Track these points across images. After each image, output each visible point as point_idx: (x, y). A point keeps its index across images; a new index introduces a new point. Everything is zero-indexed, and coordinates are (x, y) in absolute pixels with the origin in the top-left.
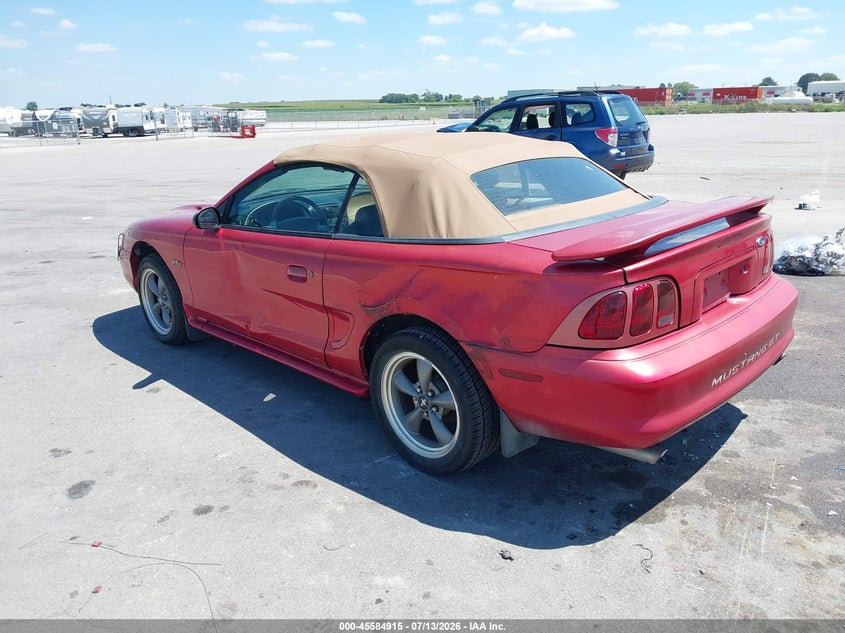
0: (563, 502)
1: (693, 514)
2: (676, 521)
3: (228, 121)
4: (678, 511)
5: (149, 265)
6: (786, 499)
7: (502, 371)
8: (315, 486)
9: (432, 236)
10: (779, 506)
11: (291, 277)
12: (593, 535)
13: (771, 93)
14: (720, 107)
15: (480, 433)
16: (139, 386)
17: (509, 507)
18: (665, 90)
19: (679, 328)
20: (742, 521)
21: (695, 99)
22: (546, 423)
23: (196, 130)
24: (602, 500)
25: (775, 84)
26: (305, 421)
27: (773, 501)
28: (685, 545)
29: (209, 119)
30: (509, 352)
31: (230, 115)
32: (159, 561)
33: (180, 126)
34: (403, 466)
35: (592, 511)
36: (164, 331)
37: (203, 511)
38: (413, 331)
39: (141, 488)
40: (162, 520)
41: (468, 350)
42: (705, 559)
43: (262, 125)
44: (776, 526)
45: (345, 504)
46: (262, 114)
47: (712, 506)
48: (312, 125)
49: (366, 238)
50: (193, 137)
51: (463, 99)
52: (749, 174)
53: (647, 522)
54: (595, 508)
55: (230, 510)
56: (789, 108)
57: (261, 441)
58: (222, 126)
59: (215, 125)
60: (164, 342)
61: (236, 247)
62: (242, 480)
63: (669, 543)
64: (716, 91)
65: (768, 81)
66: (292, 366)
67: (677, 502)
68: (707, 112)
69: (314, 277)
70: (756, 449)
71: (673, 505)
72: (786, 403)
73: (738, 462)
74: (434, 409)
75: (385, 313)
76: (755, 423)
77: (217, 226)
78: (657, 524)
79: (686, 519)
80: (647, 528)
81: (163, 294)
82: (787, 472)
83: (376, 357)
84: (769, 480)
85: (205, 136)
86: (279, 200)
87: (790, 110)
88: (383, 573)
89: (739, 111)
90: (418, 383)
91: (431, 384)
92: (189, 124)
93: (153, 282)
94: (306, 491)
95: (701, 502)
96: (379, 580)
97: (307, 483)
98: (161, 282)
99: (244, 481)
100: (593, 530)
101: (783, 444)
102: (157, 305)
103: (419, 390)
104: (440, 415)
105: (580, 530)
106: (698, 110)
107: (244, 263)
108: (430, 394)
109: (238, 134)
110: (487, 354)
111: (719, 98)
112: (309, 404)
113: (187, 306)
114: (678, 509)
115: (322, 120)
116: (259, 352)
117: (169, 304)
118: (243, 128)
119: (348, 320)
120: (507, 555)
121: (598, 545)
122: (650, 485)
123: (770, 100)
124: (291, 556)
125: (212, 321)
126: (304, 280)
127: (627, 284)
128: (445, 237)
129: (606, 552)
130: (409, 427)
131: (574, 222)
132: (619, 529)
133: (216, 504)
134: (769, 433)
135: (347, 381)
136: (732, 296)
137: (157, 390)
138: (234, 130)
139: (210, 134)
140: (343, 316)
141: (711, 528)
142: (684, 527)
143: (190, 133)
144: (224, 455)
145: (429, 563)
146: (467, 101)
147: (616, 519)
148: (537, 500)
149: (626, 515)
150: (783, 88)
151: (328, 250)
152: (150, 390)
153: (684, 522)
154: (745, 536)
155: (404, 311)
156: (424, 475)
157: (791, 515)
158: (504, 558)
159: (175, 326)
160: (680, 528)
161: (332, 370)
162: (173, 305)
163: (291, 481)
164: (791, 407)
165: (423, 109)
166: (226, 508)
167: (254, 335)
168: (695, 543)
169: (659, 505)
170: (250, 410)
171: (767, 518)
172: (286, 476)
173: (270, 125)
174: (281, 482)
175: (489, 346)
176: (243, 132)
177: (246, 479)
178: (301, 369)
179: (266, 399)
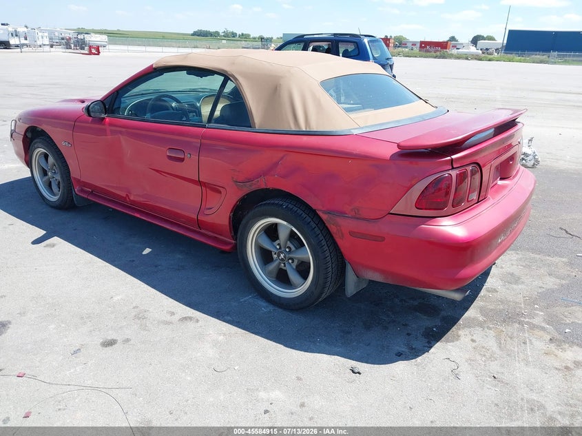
0: (386, 328)
1: (478, 334)
2: (468, 339)
3: (78, 41)
4: (467, 333)
5: (40, 145)
6: (536, 321)
7: (352, 233)
8: (197, 321)
9: (293, 128)
10: (533, 327)
11: (170, 158)
12: (413, 353)
13: (454, 46)
14: (424, 54)
15: (329, 279)
16: (37, 241)
17: (349, 333)
18: (389, 40)
19: (478, 202)
20: (511, 338)
21: (406, 47)
22: (383, 272)
23: (52, 46)
24: (413, 326)
25: (457, 41)
26: (179, 270)
27: (528, 323)
28: (478, 357)
29: (63, 39)
30: (358, 218)
31: (79, 37)
32: (79, 388)
33: (39, 43)
34: (262, 303)
35: (408, 334)
36: (53, 199)
37: (109, 343)
38: (276, 202)
39: (53, 326)
40: (75, 352)
41: (324, 217)
42: (494, 367)
43: (104, 47)
44: (534, 340)
45: (224, 335)
46: (105, 38)
47: (490, 329)
48: (143, 48)
49: (236, 128)
50: (50, 52)
51: (251, 36)
52: (453, 98)
53: (447, 341)
54: (410, 332)
55: (132, 342)
56: (466, 57)
57: (146, 286)
58: (72, 45)
59: (67, 44)
60: (52, 207)
61: (121, 133)
62: (137, 317)
63: (467, 357)
64: (422, 43)
65: (453, 39)
66: (168, 227)
67: (465, 326)
68: (416, 57)
69: (191, 158)
70: (507, 286)
71: (463, 328)
72: (517, 254)
73: (498, 296)
74: (290, 261)
75: (254, 188)
76: (502, 268)
77: (103, 116)
78: (455, 343)
79: (474, 338)
80: (450, 346)
81: (52, 169)
82: (531, 302)
83: (244, 221)
84: (520, 308)
85: (59, 52)
86: (153, 97)
87: (467, 59)
88: (265, 389)
89: (435, 57)
90: (277, 242)
91: (288, 242)
92: (47, 42)
93: (43, 160)
94: (191, 325)
95: (481, 325)
96: (262, 395)
97: (190, 318)
98: (51, 159)
99: (139, 318)
100: (412, 349)
101: (523, 283)
102: (47, 177)
103: (278, 247)
104: (294, 265)
105: (403, 349)
106: (410, 55)
107: (127, 146)
108: (287, 250)
109: (87, 52)
110: (340, 221)
111: (424, 47)
112: (179, 256)
113: (75, 179)
114: (466, 331)
115: (149, 45)
116: (138, 216)
117: (58, 177)
118: (90, 47)
119: (220, 192)
120: (356, 371)
121: (419, 359)
122: (444, 313)
123: (454, 51)
124: (189, 378)
125: (95, 191)
126: (182, 160)
127: (453, 168)
128: (304, 130)
129: (426, 365)
130: (268, 275)
131: (398, 121)
132: (431, 347)
133: (120, 338)
134: (512, 274)
135: (215, 239)
136: (501, 179)
137: (53, 245)
138: (82, 48)
139: (64, 50)
140: (216, 190)
141: (492, 344)
142: (474, 344)
143: (48, 48)
144: (119, 297)
145: (299, 379)
146: (255, 38)
147: (427, 340)
148: (368, 327)
149: (434, 336)
150: (462, 44)
151: (204, 137)
152: (47, 246)
153: (473, 341)
154: (516, 349)
155: (270, 186)
156: (280, 310)
157: (541, 333)
158: (353, 372)
159: (63, 194)
160: (470, 345)
161: (203, 231)
162: (62, 177)
163: (177, 317)
164: (521, 256)
165: (224, 42)
166: (127, 340)
167: (134, 202)
168: (485, 356)
169: (454, 329)
170: (133, 261)
171: (527, 335)
172: (173, 314)
173: (111, 47)
174: (168, 318)
175: (342, 214)
176: (90, 51)
177: (140, 316)
178: (175, 229)
179: (144, 253)
